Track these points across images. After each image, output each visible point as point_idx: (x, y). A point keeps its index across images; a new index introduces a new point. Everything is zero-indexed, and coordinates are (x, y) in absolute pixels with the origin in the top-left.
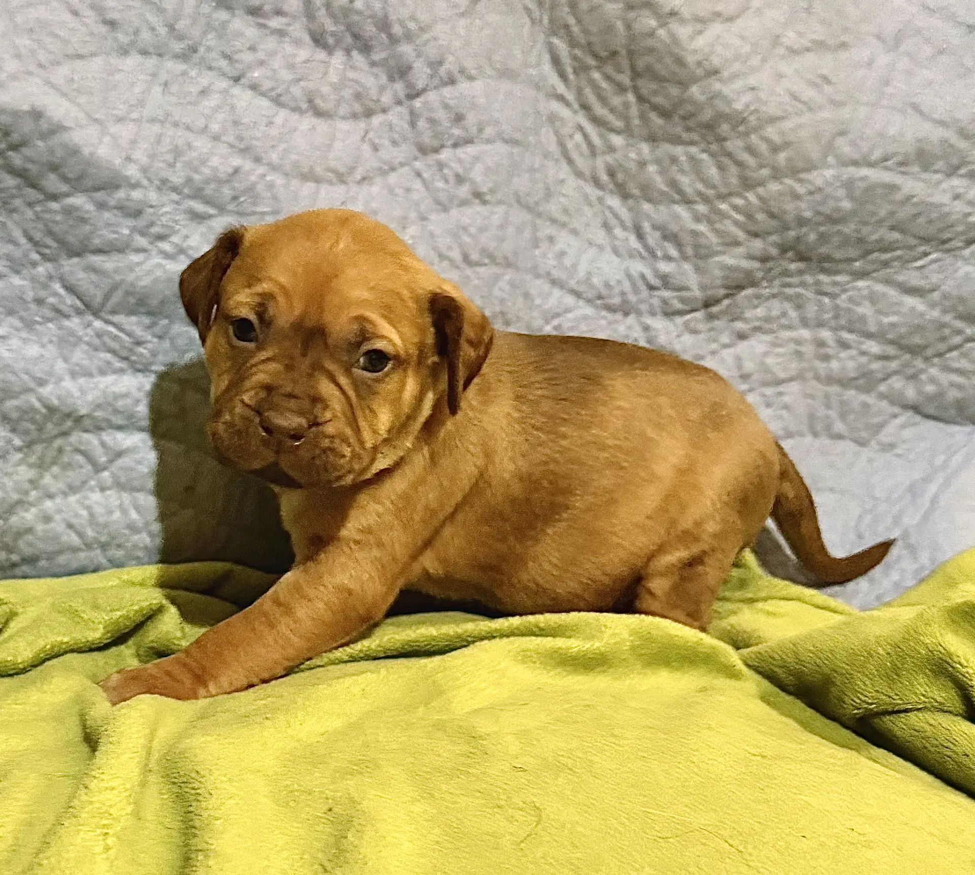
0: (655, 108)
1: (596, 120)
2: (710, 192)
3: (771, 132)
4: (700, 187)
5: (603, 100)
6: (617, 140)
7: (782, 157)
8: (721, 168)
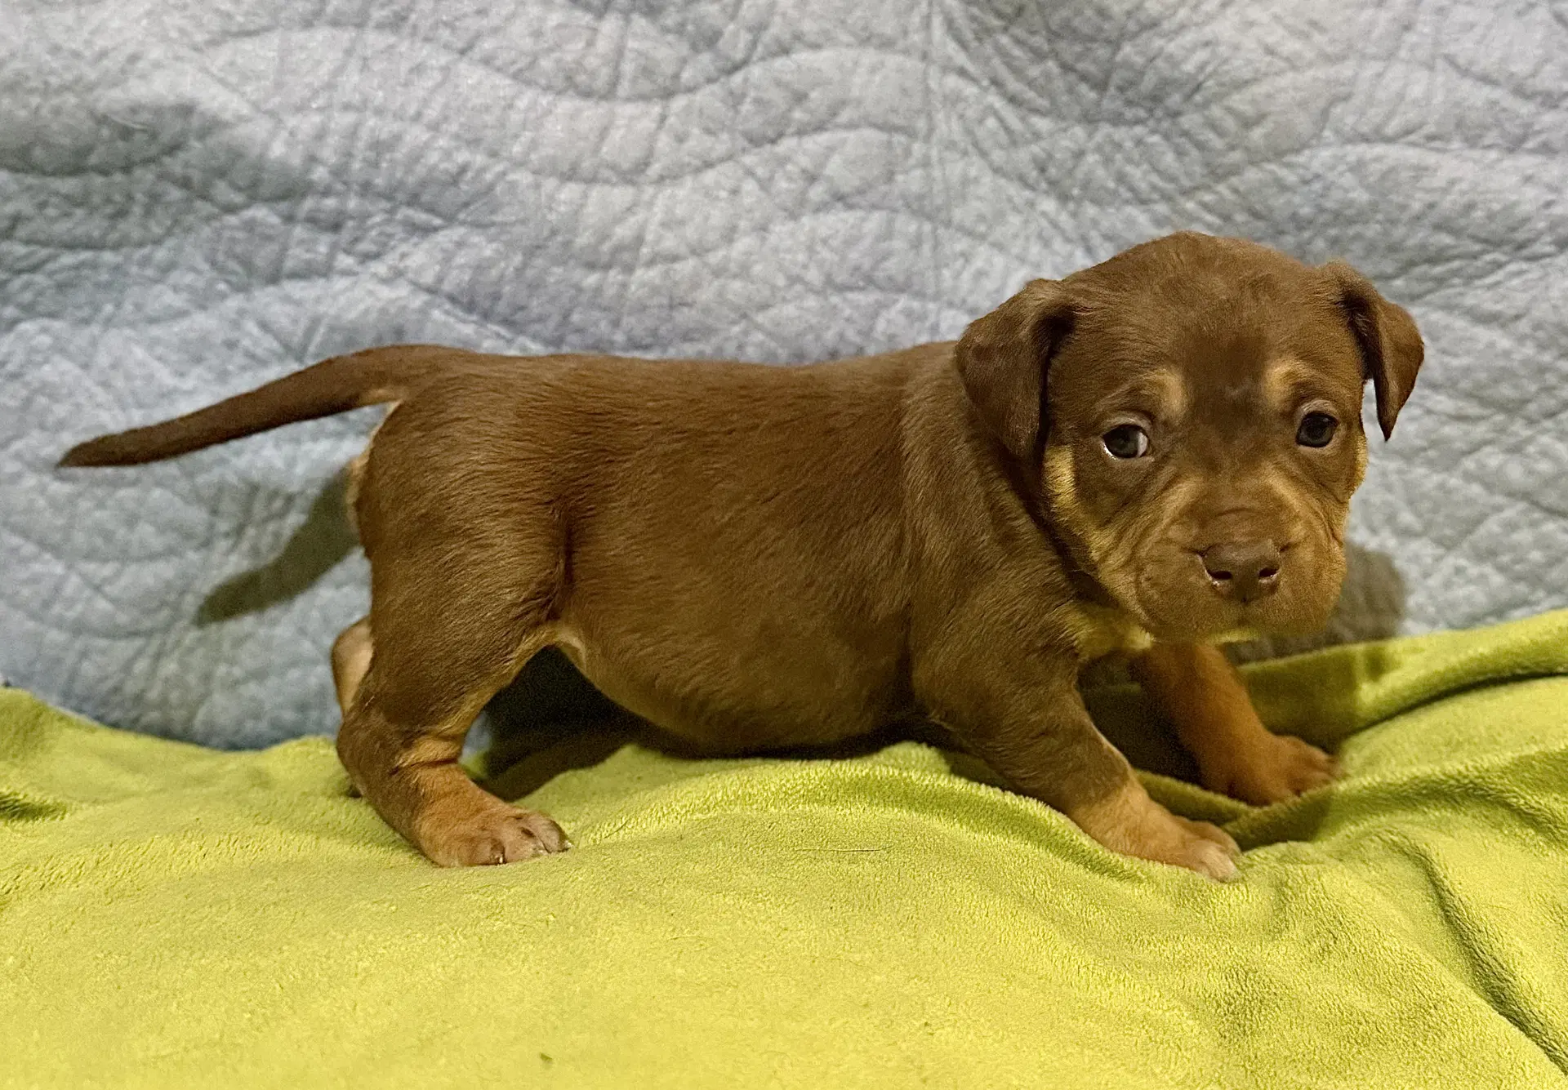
0: (1084, 78)
1: (1013, 100)
2: (1169, 187)
3: (1239, 101)
4: (1155, 179)
5: (1017, 72)
6: (1042, 124)
7: (1257, 134)
8: (1180, 153)
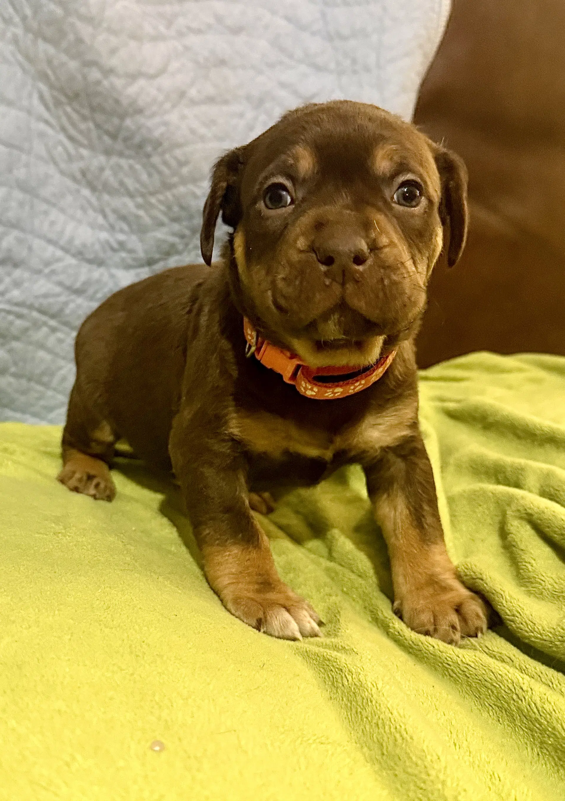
0: (107, 133)
1: (71, 138)
2: (144, 190)
3: (178, 153)
4: (138, 186)
5: (74, 125)
6: (85, 152)
7: (185, 170)
8: (150, 175)
